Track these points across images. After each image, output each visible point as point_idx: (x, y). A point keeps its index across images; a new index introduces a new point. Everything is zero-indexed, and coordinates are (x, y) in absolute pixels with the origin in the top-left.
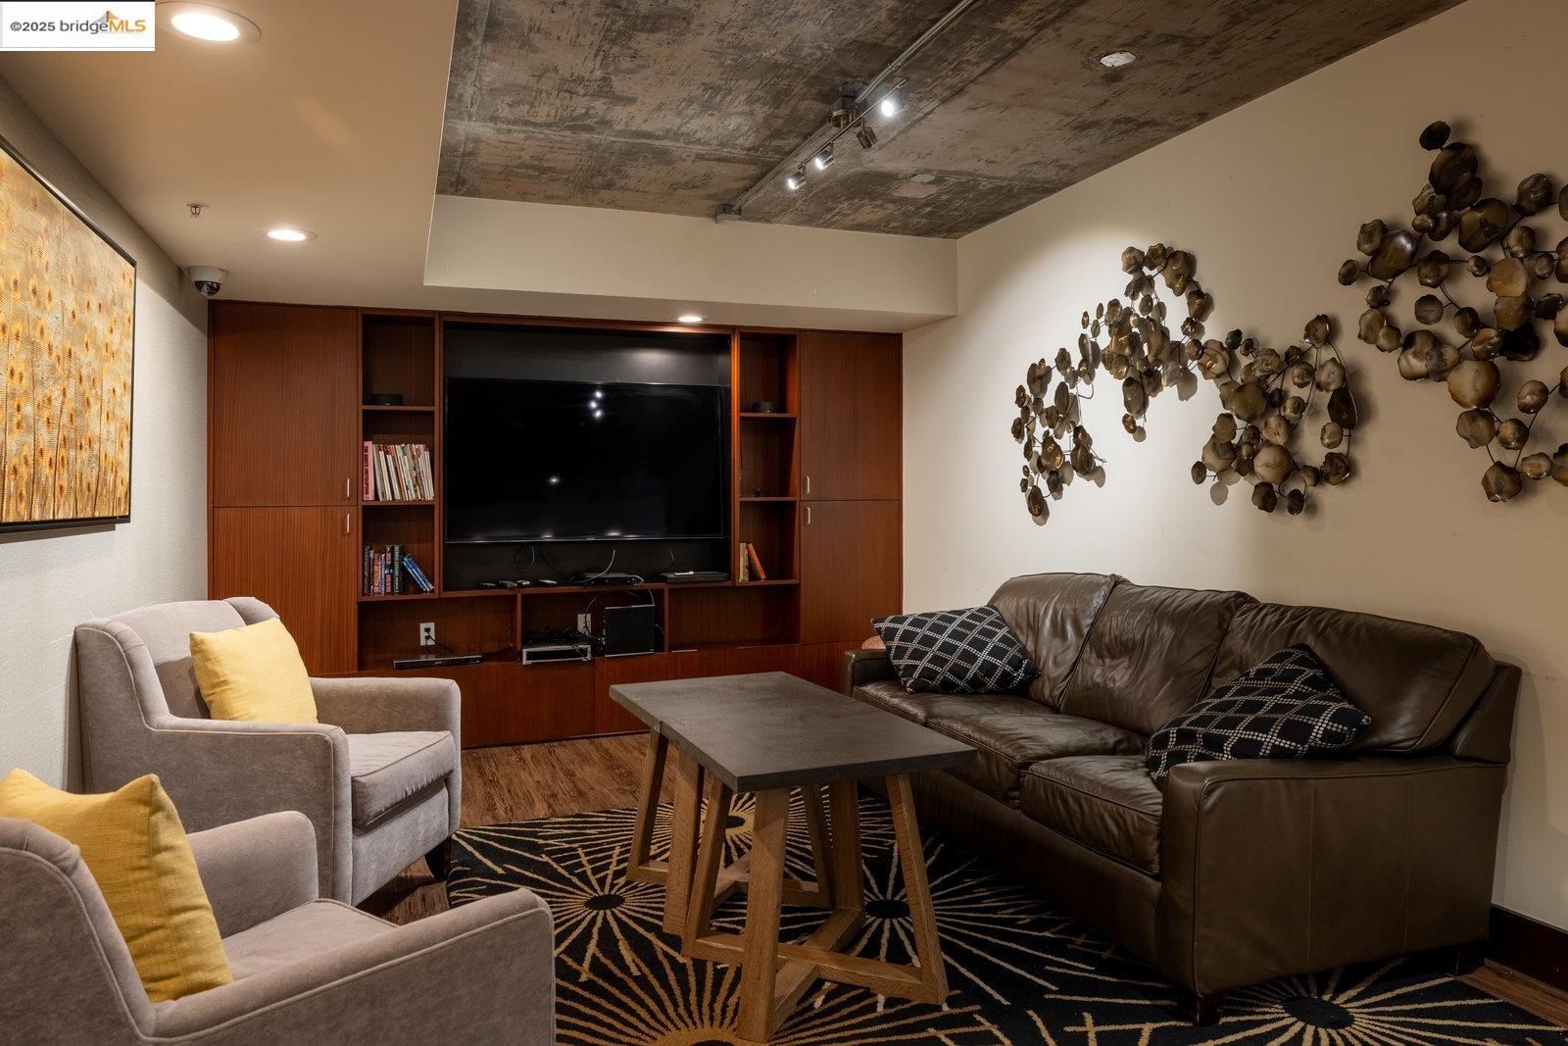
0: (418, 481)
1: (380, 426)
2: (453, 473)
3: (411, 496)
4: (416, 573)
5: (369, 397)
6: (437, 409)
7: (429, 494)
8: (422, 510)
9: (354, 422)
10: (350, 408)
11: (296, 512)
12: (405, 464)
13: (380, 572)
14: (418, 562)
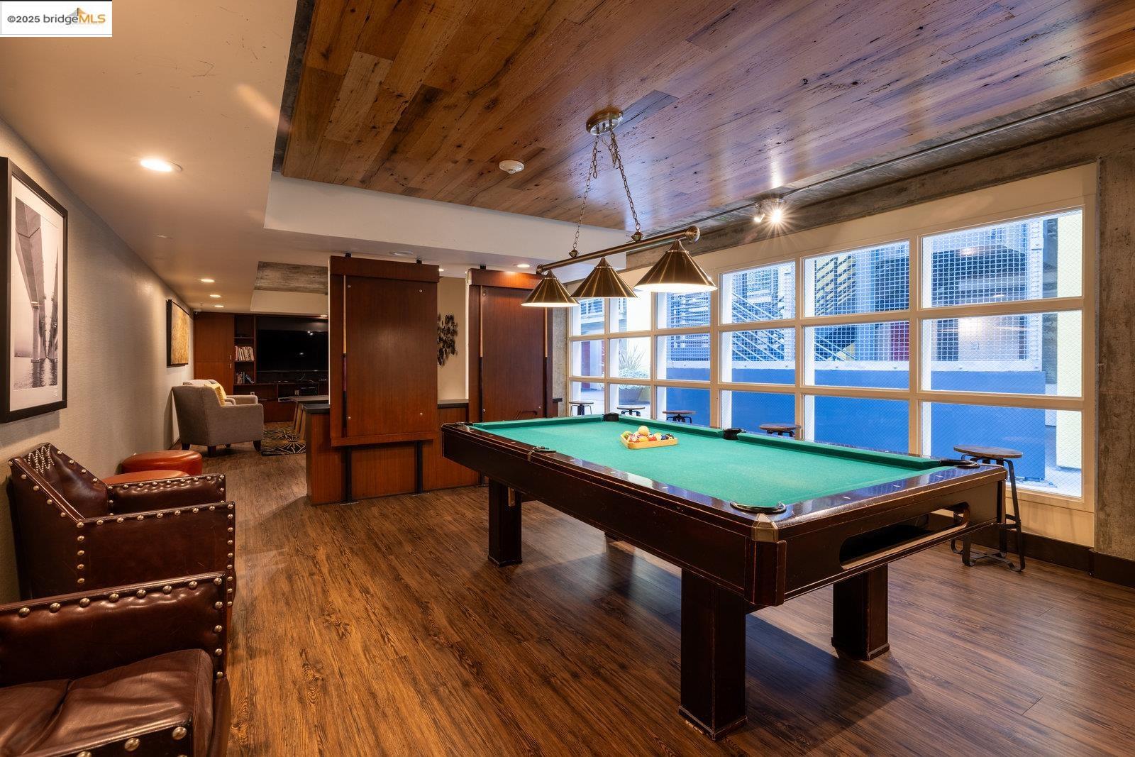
0: (249, 356)
1: (240, 343)
2: (257, 354)
3: (247, 359)
4: (249, 379)
5: (236, 335)
6: (255, 338)
7: (253, 359)
8: (250, 363)
9: (232, 341)
10: (232, 337)
11: (217, 363)
12: (246, 351)
13: (239, 378)
14: (250, 376)
